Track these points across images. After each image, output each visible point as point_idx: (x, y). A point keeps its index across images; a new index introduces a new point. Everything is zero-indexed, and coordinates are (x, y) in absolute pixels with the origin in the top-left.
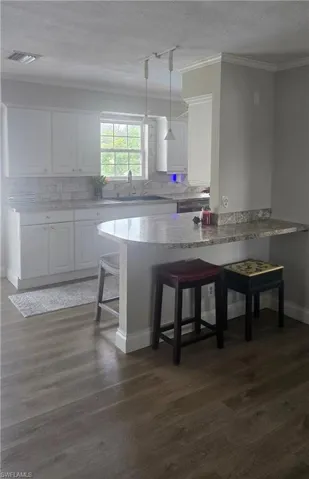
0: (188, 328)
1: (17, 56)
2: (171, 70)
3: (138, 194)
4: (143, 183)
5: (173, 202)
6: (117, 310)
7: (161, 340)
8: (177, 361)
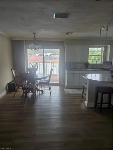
0: (107, 105)
1: (67, 33)
2: (107, 31)
3: (99, 68)
4: (100, 65)
5: (110, 71)
6: (86, 96)
7: (97, 107)
8: (100, 113)
